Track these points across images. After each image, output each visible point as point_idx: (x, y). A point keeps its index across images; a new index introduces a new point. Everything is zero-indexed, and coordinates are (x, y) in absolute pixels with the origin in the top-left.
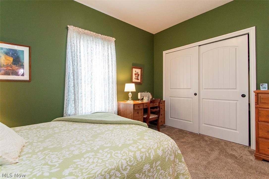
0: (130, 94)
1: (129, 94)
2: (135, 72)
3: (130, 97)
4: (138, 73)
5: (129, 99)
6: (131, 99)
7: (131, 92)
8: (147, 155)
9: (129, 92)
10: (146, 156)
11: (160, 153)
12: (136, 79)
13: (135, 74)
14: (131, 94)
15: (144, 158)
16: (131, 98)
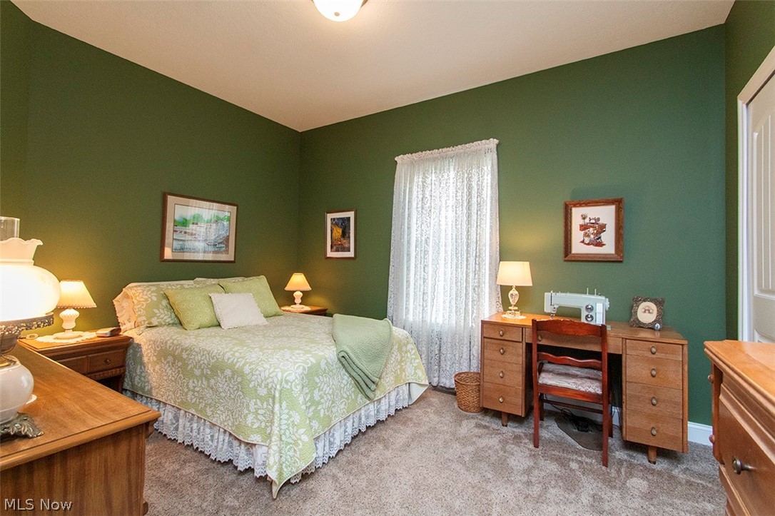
0: (514, 292)
1: (511, 292)
2: (584, 219)
3: (513, 301)
4: (599, 219)
5: (510, 308)
6: (516, 308)
7: (518, 288)
8: (235, 361)
9: (510, 288)
10: (233, 361)
11: (247, 369)
12: (588, 244)
13: (581, 226)
14: (517, 292)
15: (230, 361)
16: (515, 306)
